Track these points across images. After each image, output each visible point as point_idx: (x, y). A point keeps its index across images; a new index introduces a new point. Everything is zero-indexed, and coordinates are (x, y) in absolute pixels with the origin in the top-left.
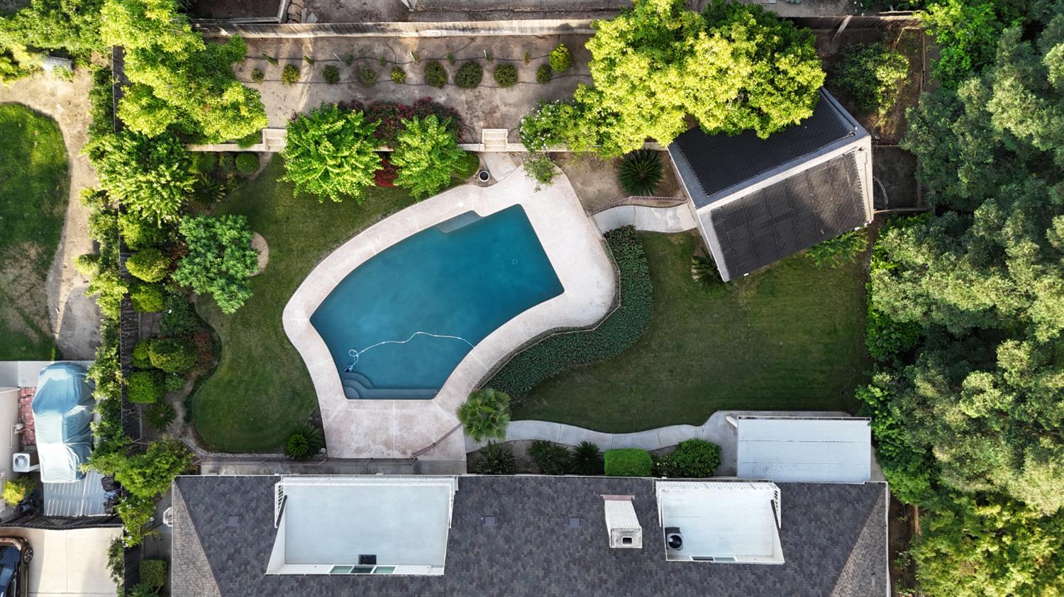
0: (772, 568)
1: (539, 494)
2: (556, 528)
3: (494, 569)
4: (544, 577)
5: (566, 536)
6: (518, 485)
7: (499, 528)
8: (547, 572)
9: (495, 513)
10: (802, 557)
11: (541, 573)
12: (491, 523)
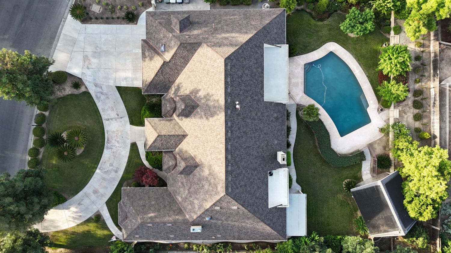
0: (267, 204)
1: (282, 130)
2: (275, 136)
3: (265, 117)
4: (264, 133)
5: (273, 139)
6: (284, 123)
7: (274, 118)
8: (265, 134)
9: (278, 116)
10: (270, 214)
11: (265, 132)
12: (275, 115)
